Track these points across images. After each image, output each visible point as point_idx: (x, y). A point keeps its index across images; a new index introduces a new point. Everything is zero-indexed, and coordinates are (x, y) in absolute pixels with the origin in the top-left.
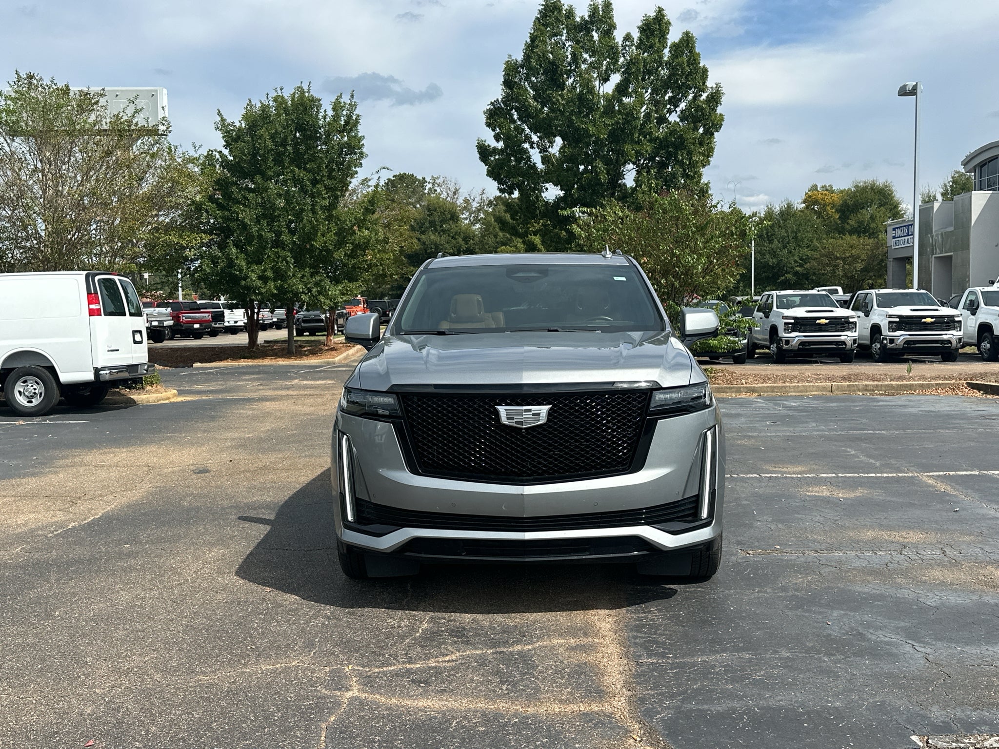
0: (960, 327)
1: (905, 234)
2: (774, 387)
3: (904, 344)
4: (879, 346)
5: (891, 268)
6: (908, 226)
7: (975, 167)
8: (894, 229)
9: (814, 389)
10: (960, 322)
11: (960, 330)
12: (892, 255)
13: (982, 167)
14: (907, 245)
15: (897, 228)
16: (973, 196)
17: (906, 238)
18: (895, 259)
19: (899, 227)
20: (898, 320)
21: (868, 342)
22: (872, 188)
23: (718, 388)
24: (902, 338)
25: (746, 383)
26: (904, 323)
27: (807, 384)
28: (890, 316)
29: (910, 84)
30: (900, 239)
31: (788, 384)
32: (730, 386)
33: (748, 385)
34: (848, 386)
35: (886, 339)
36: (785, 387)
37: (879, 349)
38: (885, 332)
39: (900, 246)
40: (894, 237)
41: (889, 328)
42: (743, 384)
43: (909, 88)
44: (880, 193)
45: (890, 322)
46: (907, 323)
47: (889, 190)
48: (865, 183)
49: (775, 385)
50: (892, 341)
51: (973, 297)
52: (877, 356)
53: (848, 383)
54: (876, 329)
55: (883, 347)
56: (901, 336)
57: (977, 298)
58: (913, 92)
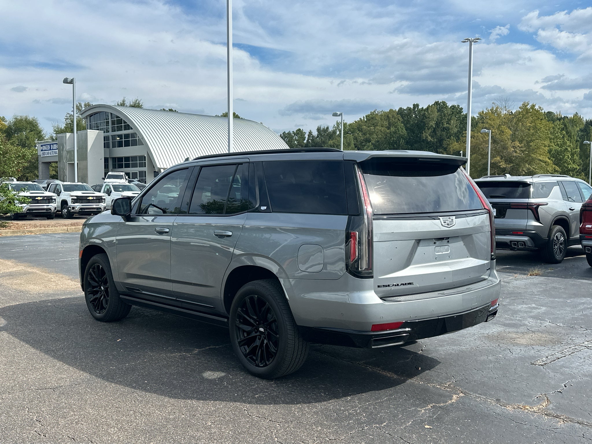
0: (105, 201)
1: (48, 149)
2: (41, 230)
3: (80, 209)
4: (66, 211)
5: (41, 167)
6: (50, 144)
7: (87, 116)
8: (42, 146)
9: (60, 230)
10: (105, 199)
11: (105, 203)
12: (41, 161)
13: (91, 116)
14: (50, 155)
15: (44, 145)
16: (88, 132)
17: (49, 151)
18: (43, 163)
19: (45, 145)
20: (76, 198)
21: (60, 209)
22: (26, 120)
23: (13, 231)
24: (78, 207)
25: (27, 228)
26: (78, 199)
27: (56, 228)
28: (72, 196)
29: (70, 78)
30: (45, 151)
31: (47, 228)
32: (19, 230)
33: (28, 229)
34: (75, 228)
35: (70, 207)
36: (46, 230)
37: (67, 212)
38: (70, 203)
39: (46, 156)
40: (42, 150)
41: (72, 202)
42: (25, 229)
43: (69, 80)
44: (31, 124)
45: (72, 199)
46: (80, 200)
47: (36, 122)
48: (21, 117)
49: (41, 229)
50: (73, 208)
51: (108, 187)
52: (65, 216)
53: (74, 227)
54: (64, 203)
55: (69, 211)
56: (78, 206)
57: (110, 188)
58: (72, 82)
